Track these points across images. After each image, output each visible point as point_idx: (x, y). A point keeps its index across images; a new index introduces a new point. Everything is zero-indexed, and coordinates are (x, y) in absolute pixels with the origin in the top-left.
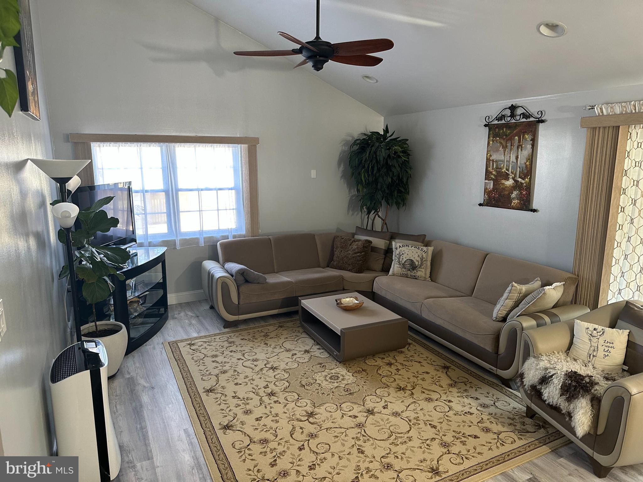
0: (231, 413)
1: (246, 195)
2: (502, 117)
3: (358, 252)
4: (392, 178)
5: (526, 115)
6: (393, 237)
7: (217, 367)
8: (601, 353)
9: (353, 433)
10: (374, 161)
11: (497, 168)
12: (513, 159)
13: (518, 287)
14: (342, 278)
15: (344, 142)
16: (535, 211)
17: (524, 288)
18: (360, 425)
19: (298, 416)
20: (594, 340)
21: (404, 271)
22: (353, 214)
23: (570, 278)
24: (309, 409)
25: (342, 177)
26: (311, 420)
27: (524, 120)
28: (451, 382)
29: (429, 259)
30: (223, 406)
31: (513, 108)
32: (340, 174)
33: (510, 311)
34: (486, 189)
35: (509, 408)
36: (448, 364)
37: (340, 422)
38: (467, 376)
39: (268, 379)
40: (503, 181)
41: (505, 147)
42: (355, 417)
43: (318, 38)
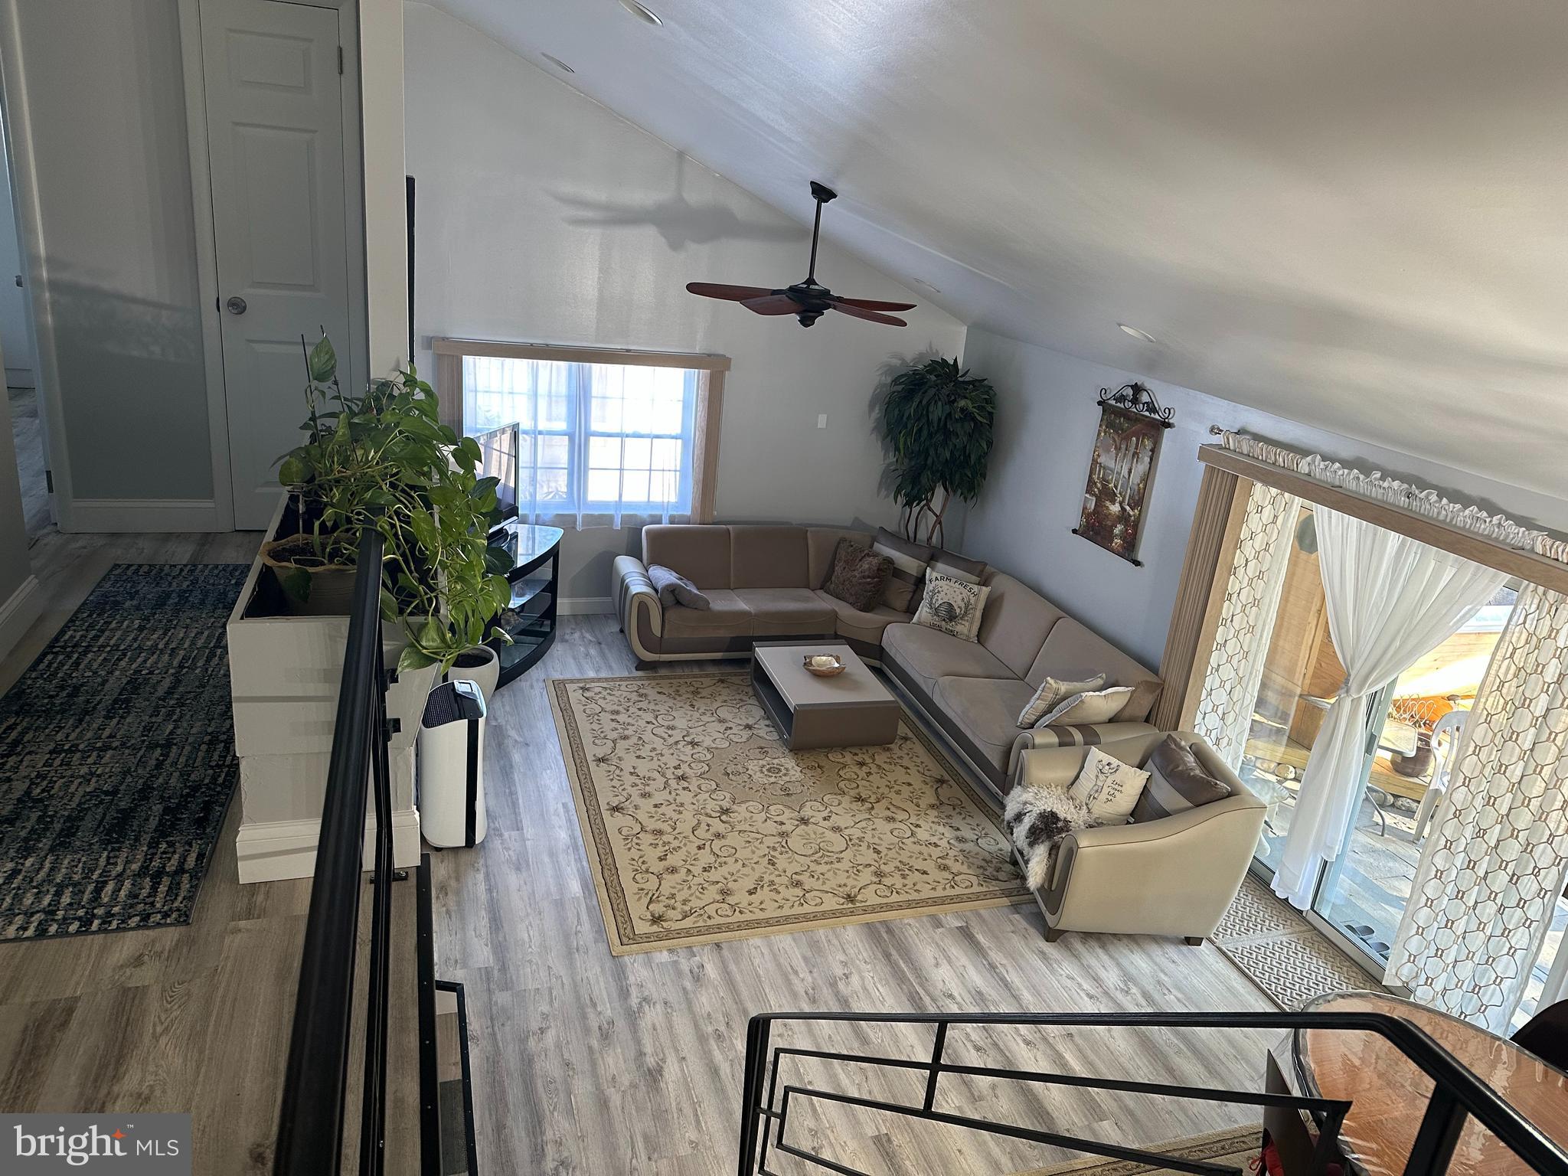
0: (625, 793)
2: (1121, 398)
3: (869, 577)
4: (952, 452)
5: (1152, 409)
6: (932, 558)
7: (617, 729)
8: (1103, 796)
9: (770, 841)
10: (924, 420)
11: (1104, 479)
12: (1125, 472)
13: (1054, 685)
14: (834, 616)
15: (886, 369)
16: (1137, 563)
17: (1064, 687)
18: (782, 834)
19: (709, 811)
20: (1102, 777)
21: (936, 620)
22: (887, 496)
23: (1146, 682)
24: (726, 804)
25: (875, 428)
26: (724, 818)
27: (1147, 414)
28: (934, 802)
29: (981, 605)
30: (616, 783)
31: (1137, 389)
32: (871, 424)
33: (1041, 716)
34: (1085, 508)
35: (993, 848)
36: (947, 777)
37: (759, 825)
38: (963, 797)
39: (683, 758)
40: (1108, 503)
41: (1118, 449)
42: (782, 823)
43: (810, 281)
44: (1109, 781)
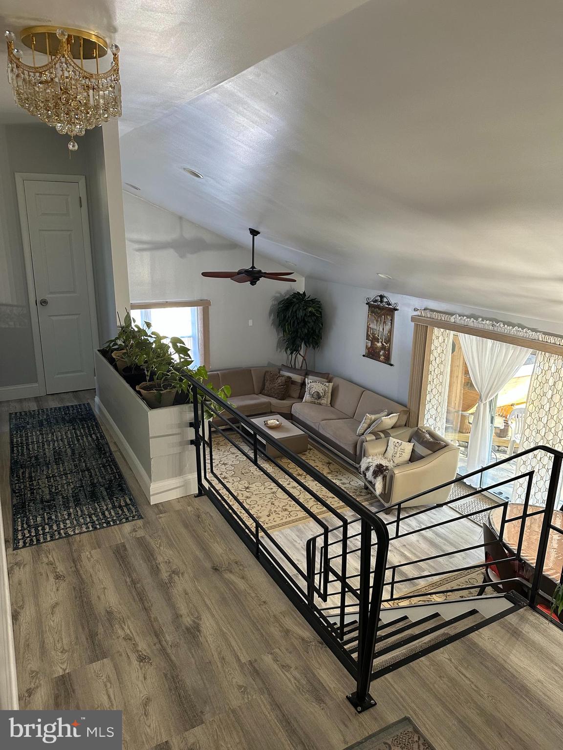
1: (201, 341)
2: (376, 301)
3: (282, 386)
4: (308, 331)
5: (390, 304)
6: (306, 374)
8: (398, 455)
9: (269, 496)
10: (295, 318)
11: (373, 333)
12: (381, 330)
13: (370, 417)
14: (270, 404)
15: (273, 299)
16: (392, 365)
17: (373, 417)
18: (273, 493)
19: (240, 489)
20: (396, 448)
21: (313, 400)
22: (280, 351)
23: (403, 410)
24: (246, 485)
25: (272, 324)
26: (247, 490)
27: (387, 306)
28: (329, 471)
29: (330, 391)
31: (382, 297)
32: (271, 322)
33: (366, 430)
34: (367, 346)
35: (357, 485)
36: (331, 461)
37: (262, 491)
38: (340, 468)
39: (222, 470)
40: (376, 343)
41: (377, 321)
42: (272, 489)
43: (253, 267)
44: (399, 449)
